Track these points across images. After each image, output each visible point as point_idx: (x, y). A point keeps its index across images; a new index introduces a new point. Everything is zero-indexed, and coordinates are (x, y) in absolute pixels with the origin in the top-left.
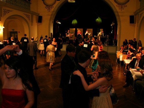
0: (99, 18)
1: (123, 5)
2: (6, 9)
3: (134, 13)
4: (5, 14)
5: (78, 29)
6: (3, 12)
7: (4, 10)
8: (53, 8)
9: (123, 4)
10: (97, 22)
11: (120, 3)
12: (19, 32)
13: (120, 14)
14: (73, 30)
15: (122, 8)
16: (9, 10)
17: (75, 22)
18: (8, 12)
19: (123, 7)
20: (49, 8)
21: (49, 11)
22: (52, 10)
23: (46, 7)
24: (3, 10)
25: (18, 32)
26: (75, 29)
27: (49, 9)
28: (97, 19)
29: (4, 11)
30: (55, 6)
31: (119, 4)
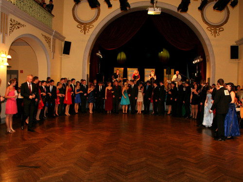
0: (164, 50)
1: (218, 29)
2: (14, 21)
3: (236, 42)
4: (12, 30)
5: (128, 69)
6: (9, 26)
7: (12, 22)
8: (93, 29)
9: (217, 26)
10: (162, 58)
11: (212, 24)
12: (22, 72)
13: (213, 43)
14: (121, 71)
15: (216, 33)
16: (19, 24)
17: (122, 56)
18: (18, 28)
19: (218, 31)
20: (84, 27)
21: (85, 33)
22: (91, 31)
23: (80, 26)
24: (9, 22)
25: (19, 72)
26: (123, 69)
27: (85, 29)
28: (162, 52)
29: (11, 24)
30: (95, 24)
31: (210, 26)
